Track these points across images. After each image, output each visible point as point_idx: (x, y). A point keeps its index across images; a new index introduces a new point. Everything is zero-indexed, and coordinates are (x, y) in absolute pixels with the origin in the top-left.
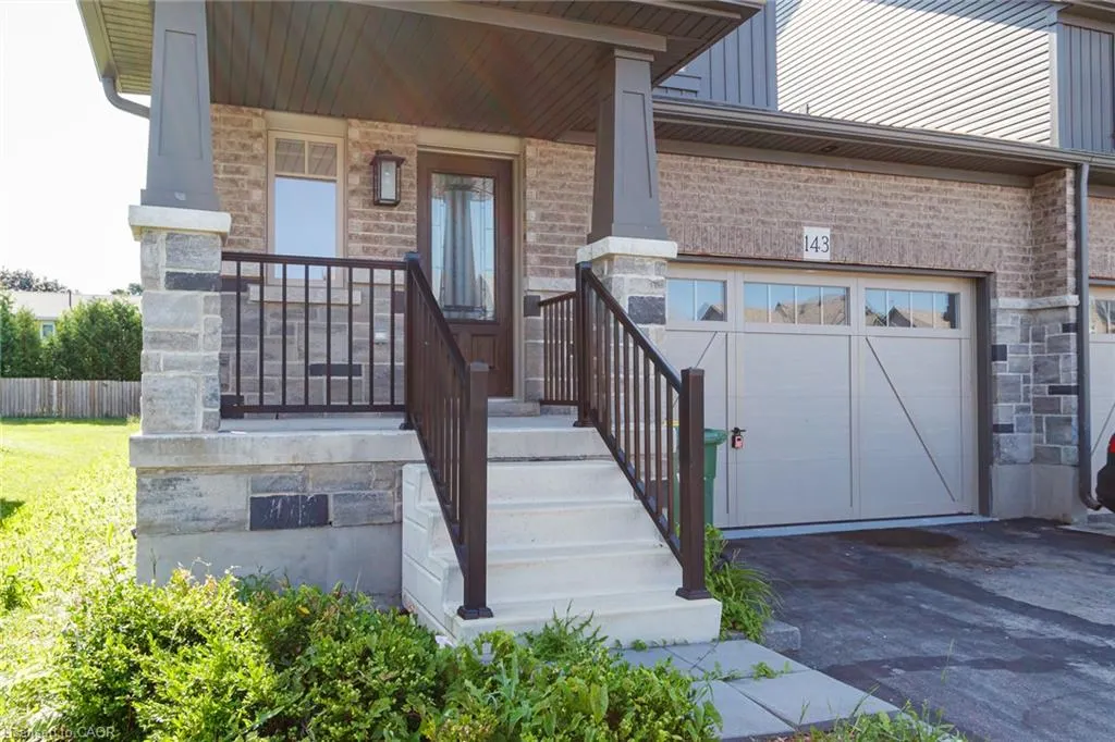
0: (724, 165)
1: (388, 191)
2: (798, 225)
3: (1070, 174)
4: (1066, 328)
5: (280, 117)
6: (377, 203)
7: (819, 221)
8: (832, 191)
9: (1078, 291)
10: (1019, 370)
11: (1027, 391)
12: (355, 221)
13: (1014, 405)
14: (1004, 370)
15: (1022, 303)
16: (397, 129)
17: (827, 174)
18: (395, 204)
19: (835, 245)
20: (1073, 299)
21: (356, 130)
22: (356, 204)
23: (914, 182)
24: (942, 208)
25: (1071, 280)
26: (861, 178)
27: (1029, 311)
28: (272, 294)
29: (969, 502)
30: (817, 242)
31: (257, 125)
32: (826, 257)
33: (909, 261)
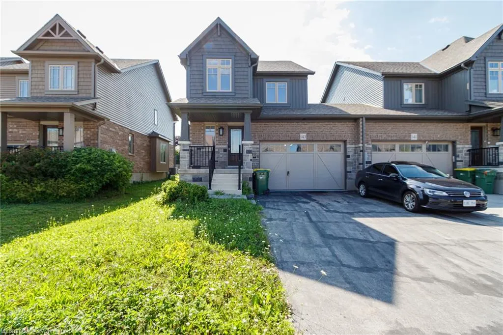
0: (283, 123)
1: (221, 133)
2: (299, 133)
3: (361, 119)
4: (361, 151)
5: (206, 123)
6: (220, 135)
7: (304, 132)
8: (306, 127)
9: (362, 144)
10: (353, 160)
11: (355, 164)
12: (218, 138)
13: (352, 167)
14: (349, 160)
15: (353, 146)
16: (223, 123)
17: (305, 123)
18: (222, 135)
19: (307, 137)
20: (361, 145)
21: (217, 124)
22: (217, 136)
23: (326, 123)
24: (333, 128)
25: (361, 141)
26: (313, 124)
27: (356, 148)
28: (207, 150)
29: (343, 187)
30: (303, 136)
31: (203, 124)
32: (306, 139)
33: (325, 139)
